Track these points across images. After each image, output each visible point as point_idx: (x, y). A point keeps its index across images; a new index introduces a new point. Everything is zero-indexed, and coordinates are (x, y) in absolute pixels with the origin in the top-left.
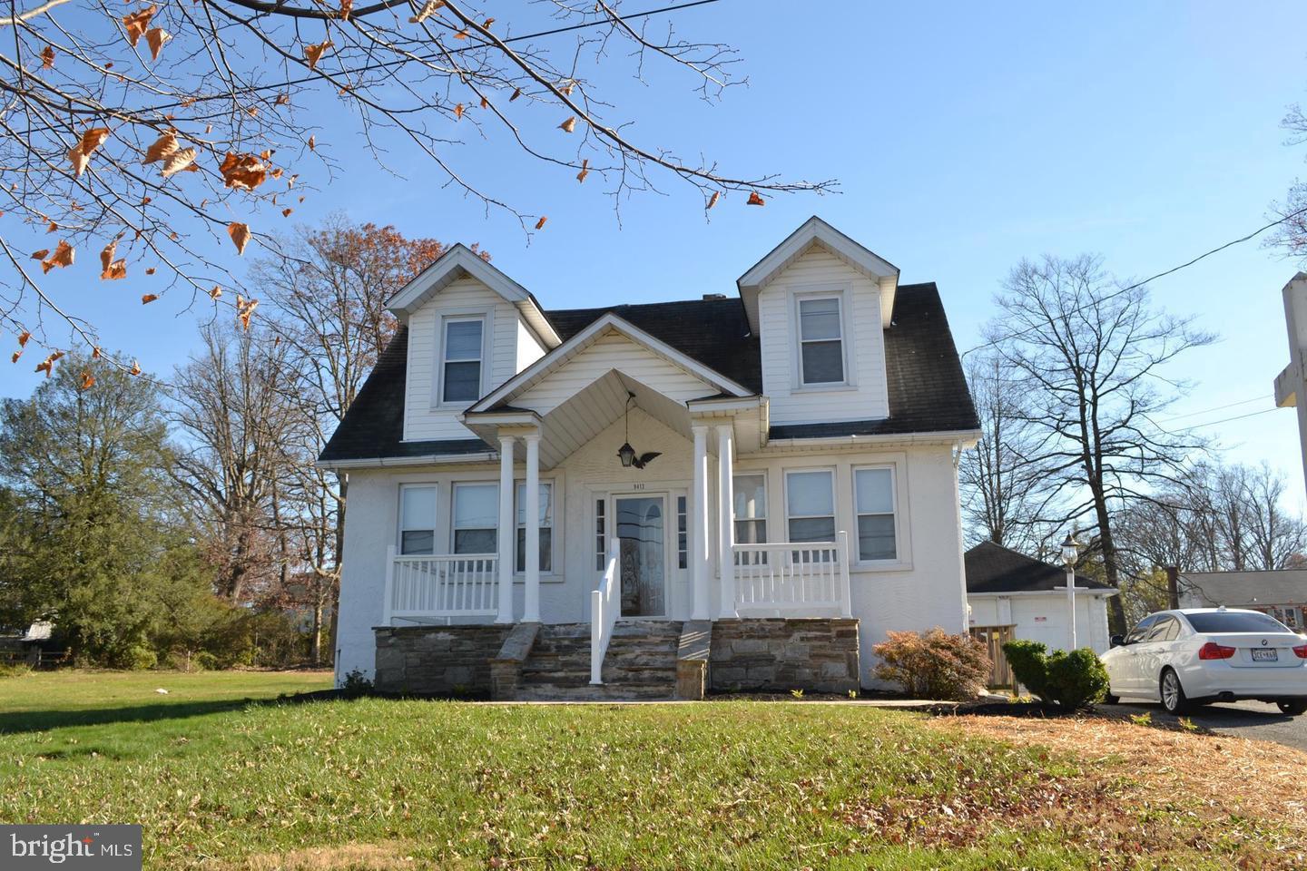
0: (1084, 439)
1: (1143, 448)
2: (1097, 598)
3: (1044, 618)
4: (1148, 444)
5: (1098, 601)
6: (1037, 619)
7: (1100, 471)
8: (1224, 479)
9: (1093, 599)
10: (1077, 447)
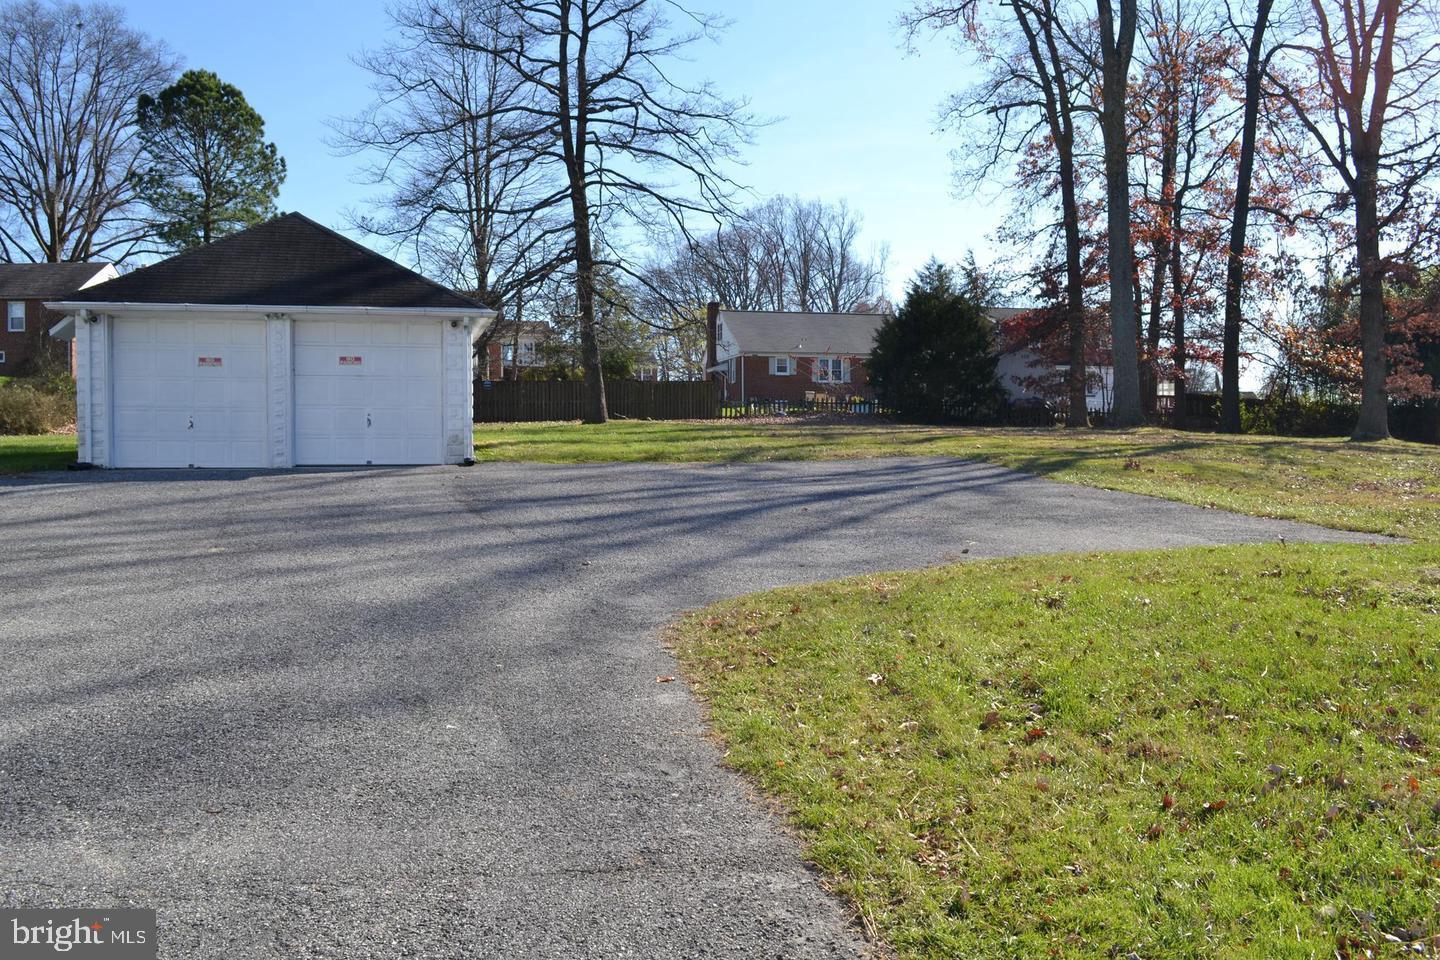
0: (562, 90)
1: (640, 107)
2: (455, 324)
3: (358, 359)
4: (647, 102)
5: (457, 331)
6: (343, 359)
7: (582, 144)
8: (801, 217)
9: (449, 325)
10: (550, 102)
